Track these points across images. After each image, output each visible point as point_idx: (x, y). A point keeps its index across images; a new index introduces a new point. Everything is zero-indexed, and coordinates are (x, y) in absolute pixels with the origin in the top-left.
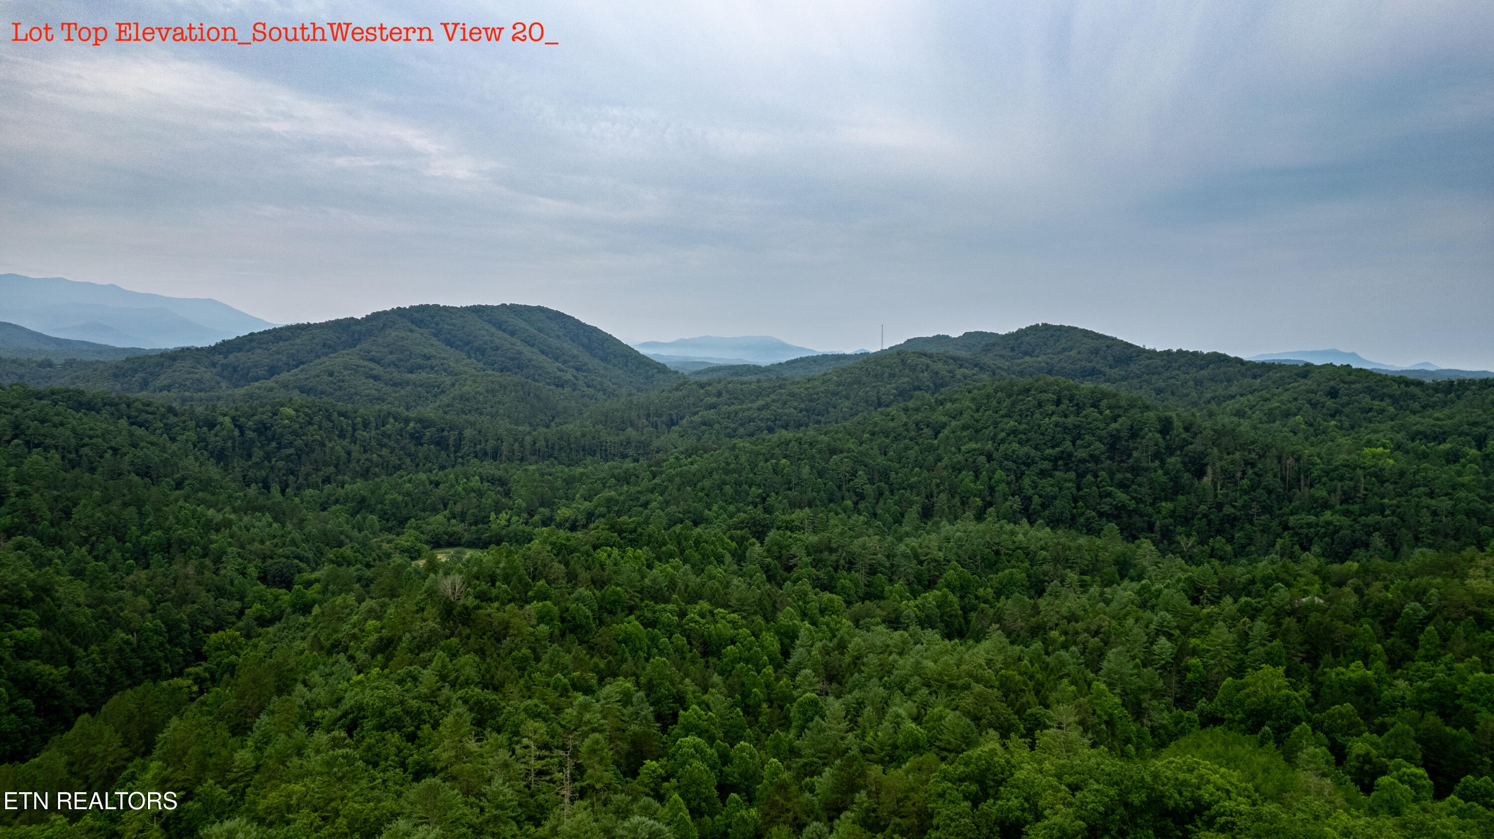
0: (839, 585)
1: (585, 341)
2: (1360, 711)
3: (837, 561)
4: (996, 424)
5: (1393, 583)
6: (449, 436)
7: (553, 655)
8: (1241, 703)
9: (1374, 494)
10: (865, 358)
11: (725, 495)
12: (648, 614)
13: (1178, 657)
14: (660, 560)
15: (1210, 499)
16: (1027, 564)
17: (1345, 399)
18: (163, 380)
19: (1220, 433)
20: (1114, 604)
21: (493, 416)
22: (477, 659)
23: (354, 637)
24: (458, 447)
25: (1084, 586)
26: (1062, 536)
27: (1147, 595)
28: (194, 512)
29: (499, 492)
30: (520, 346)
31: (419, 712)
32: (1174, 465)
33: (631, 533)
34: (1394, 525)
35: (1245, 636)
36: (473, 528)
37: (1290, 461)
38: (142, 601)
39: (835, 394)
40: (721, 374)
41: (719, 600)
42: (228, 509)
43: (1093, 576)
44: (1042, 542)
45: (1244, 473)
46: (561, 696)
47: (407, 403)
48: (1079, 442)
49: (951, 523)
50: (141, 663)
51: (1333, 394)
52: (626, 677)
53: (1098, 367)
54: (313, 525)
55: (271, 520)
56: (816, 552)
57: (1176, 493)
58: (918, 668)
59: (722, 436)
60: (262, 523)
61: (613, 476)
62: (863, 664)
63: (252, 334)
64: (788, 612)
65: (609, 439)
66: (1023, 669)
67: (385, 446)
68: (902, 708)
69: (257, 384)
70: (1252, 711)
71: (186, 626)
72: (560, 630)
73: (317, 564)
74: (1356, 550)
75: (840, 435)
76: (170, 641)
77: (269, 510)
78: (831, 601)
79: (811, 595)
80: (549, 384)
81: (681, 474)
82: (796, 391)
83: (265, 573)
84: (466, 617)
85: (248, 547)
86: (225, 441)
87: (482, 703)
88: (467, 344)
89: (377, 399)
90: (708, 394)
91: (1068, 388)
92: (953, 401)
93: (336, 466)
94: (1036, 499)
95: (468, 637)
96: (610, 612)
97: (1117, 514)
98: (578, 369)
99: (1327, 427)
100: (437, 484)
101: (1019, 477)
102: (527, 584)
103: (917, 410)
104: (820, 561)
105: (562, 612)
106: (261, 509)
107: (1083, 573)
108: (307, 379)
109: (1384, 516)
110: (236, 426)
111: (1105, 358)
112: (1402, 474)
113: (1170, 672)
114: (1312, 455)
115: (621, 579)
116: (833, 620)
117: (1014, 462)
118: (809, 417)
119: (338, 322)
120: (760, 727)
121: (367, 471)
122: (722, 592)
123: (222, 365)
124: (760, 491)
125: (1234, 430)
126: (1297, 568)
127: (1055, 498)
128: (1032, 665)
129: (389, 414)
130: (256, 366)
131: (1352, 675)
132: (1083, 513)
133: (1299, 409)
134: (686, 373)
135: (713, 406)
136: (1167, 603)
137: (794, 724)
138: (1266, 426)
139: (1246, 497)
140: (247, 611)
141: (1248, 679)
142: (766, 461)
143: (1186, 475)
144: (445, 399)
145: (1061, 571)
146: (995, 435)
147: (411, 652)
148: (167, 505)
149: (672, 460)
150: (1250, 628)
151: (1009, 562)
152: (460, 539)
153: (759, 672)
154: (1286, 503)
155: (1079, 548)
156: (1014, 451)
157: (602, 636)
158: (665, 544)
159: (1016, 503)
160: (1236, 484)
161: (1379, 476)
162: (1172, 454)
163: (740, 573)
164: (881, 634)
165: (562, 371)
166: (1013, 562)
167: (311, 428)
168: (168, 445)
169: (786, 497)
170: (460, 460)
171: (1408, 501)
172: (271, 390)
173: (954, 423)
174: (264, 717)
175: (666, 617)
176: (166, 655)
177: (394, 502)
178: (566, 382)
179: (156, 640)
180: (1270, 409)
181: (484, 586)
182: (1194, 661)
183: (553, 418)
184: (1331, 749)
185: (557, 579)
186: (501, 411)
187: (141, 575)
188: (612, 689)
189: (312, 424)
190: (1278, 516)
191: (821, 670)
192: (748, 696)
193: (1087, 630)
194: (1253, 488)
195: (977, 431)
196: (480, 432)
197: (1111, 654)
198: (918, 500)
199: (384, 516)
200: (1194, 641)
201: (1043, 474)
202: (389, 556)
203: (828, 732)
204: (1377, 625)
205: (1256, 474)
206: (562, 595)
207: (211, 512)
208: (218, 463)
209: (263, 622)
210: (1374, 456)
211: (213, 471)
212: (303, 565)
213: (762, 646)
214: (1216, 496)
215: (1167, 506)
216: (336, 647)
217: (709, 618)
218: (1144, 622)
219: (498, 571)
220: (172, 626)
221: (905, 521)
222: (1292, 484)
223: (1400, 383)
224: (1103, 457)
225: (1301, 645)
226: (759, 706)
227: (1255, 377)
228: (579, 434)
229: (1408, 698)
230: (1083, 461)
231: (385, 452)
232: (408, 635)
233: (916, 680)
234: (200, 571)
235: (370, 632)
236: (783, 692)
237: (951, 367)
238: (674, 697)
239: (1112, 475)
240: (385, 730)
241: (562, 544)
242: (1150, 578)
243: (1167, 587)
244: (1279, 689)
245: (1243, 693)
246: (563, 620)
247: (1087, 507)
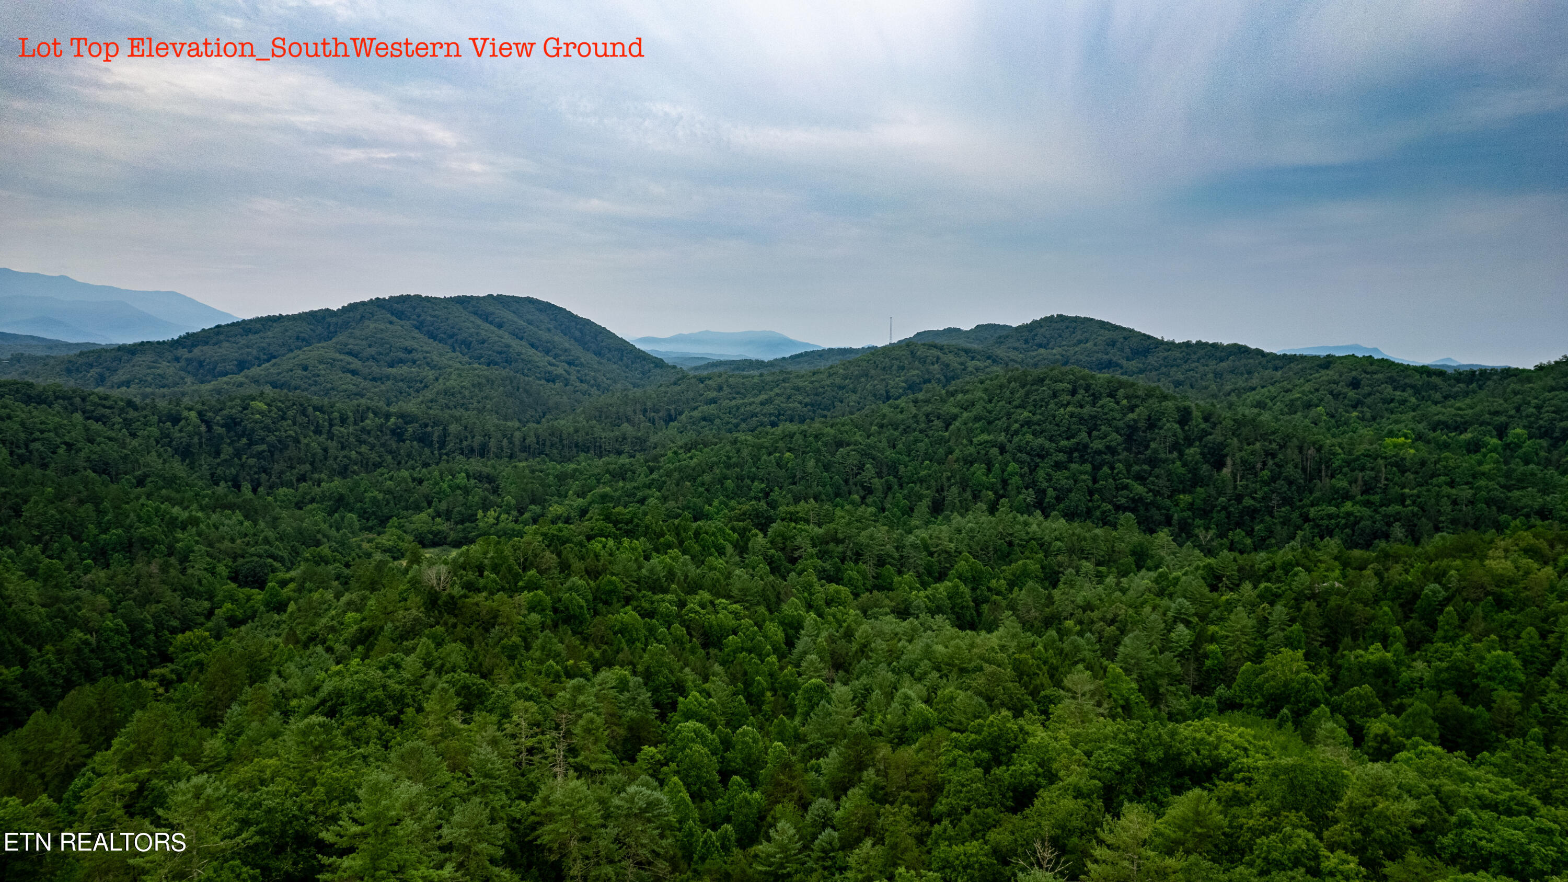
0: (846, 576)
1: (578, 334)
2: (1378, 693)
3: (844, 552)
4: (1009, 415)
5: (1413, 567)
6: (433, 433)
7: (544, 641)
8: (1260, 687)
9: (1395, 484)
10: (873, 351)
11: (726, 489)
12: (646, 605)
13: (1196, 644)
14: (658, 551)
15: (1229, 490)
16: (1041, 555)
17: (1367, 389)
18: (122, 375)
19: (1239, 423)
20: (1131, 593)
21: (480, 411)
22: (464, 648)
23: (332, 629)
24: (443, 444)
25: (1100, 577)
26: (1077, 527)
27: (1164, 583)
28: (157, 510)
29: (486, 489)
30: (508, 339)
31: (402, 696)
32: (1193, 456)
33: (627, 524)
34: (1414, 514)
35: (1264, 622)
36: (459, 526)
37: (1311, 452)
38: (101, 599)
39: (841, 388)
40: (721, 369)
41: (720, 590)
42: (195, 506)
43: (1109, 568)
44: (1057, 533)
45: (1264, 464)
46: (553, 682)
47: (388, 399)
48: (1095, 433)
49: (962, 516)
50: (101, 664)
51: (1355, 384)
52: (622, 666)
53: (1114, 359)
54: (288, 524)
55: (241, 518)
56: (821, 544)
57: (1194, 485)
58: (928, 652)
59: (723, 432)
60: (232, 521)
61: (608, 471)
62: (871, 651)
63: (218, 326)
64: (793, 603)
65: (603, 435)
66: (1036, 655)
67: (365, 442)
68: (911, 690)
69: (225, 379)
70: (1271, 695)
71: (150, 626)
72: (553, 620)
73: (293, 564)
74: (1377, 541)
75: (847, 428)
76: (132, 642)
77: (239, 508)
78: (837, 592)
79: (817, 587)
80: (539, 379)
81: (680, 470)
82: (801, 384)
83: (237, 573)
84: (452, 606)
85: (217, 545)
86: (190, 436)
87: (469, 688)
88: (451, 337)
89: (356, 394)
90: (708, 388)
91: (1084, 378)
92: (965, 392)
93: (312, 464)
94: (1051, 492)
95: (454, 626)
96: (606, 603)
97: (1135, 505)
98: (570, 363)
99: (1349, 418)
100: (420, 482)
101: (1033, 469)
102: (518, 574)
103: (927, 401)
104: (826, 552)
105: (554, 603)
106: (232, 507)
107: (1098, 564)
108: (279, 374)
109: (1404, 506)
110: (202, 421)
111: (1122, 350)
112: (1423, 463)
113: (1188, 659)
114: (1333, 445)
115: (617, 568)
116: (840, 611)
117: (1028, 454)
118: (814, 412)
119: (312, 314)
120: (764, 716)
121: (346, 468)
122: (724, 583)
123: (187, 360)
124: (763, 486)
125: (1254, 420)
126: (1317, 554)
127: (1070, 490)
128: (1046, 650)
129: (368, 408)
130: (224, 361)
131: (1371, 657)
132: (1099, 507)
133: (1321, 400)
134: (685, 368)
135: (713, 401)
136: (1185, 590)
137: (799, 711)
138: (1287, 417)
139: (1266, 489)
140: (217, 611)
141: (1267, 663)
142: (770, 454)
143: (1205, 467)
144: (428, 394)
145: (1076, 562)
146: (1008, 427)
147: (394, 641)
148: (128, 503)
149: (670, 454)
150: (1269, 614)
151: (1022, 553)
152: (445, 538)
153: (762, 661)
154: (1307, 494)
155: (1095, 539)
156: (1028, 442)
157: (595, 626)
158: (663, 535)
159: (1029, 496)
160: (1256, 475)
161: (1400, 466)
162: (1190, 445)
163: (742, 564)
164: (890, 623)
165: (554, 365)
166: (1027, 553)
167: (285, 423)
168: (128, 441)
169: (790, 491)
170: (445, 457)
171: (1428, 490)
172: (241, 385)
173: (965, 415)
174: (235, 707)
175: (664, 607)
176: (128, 656)
177: (374, 500)
178: (558, 377)
179: (117, 640)
180: (1292, 401)
181: (471, 576)
182: (1213, 647)
183: (544, 414)
184: (1350, 731)
185: (549, 568)
186: (488, 407)
187: (101, 575)
188: (608, 675)
189: (286, 420)
190: (1299, 507)
191: (827, 657)
192: (751, 685)
193: (1103, 619)
194: (1274, 479)
195: (989, 423)
196: (466, 427)
197: (1127, 640)
198: (928, 494)
199: (364, 515)
200: (1212, 628)
201: (1058, 466)
202: (369, 555)
203: (834, 716)
204: (1396, 608)
205: (1276, 464)
206: (555, 585)
207: (176, 510)
208: (183, 460)
209: (234, 622)
210: (1395, 446)
211: (178, 467)
212: (277, 565)
213: (765, 637)
214: (1235, 488)
215: (1185, 498)
216: (313, 639)
217: (710, 608)
218: (1161, 610)
219: (486, 561)
220: (135, 627)
221: (914, 515)
222: (1312, 475)
223: (1422, 373)
224: (1120, 449)
225: (1321, 628)
226: (763, 694)
227: (1276, 369)
228: (571, 429)
229: (1426, 679)
230: (1099, 452)
231: (364, 449)
232: (390, 624)
233: (925, 664)
234: (164, 569)
235: (349, 625)
236: (788, 681)
237: (962, 359)
238: (673, 686)
239: (1128, 466)
240: (366, 714)
241: (554, 535)
242: (1168, 567)
243: (1185, 574)
244: (1298, 673)
245: (1261, 677)
246: (555, 610)
247: (1103, 500)
